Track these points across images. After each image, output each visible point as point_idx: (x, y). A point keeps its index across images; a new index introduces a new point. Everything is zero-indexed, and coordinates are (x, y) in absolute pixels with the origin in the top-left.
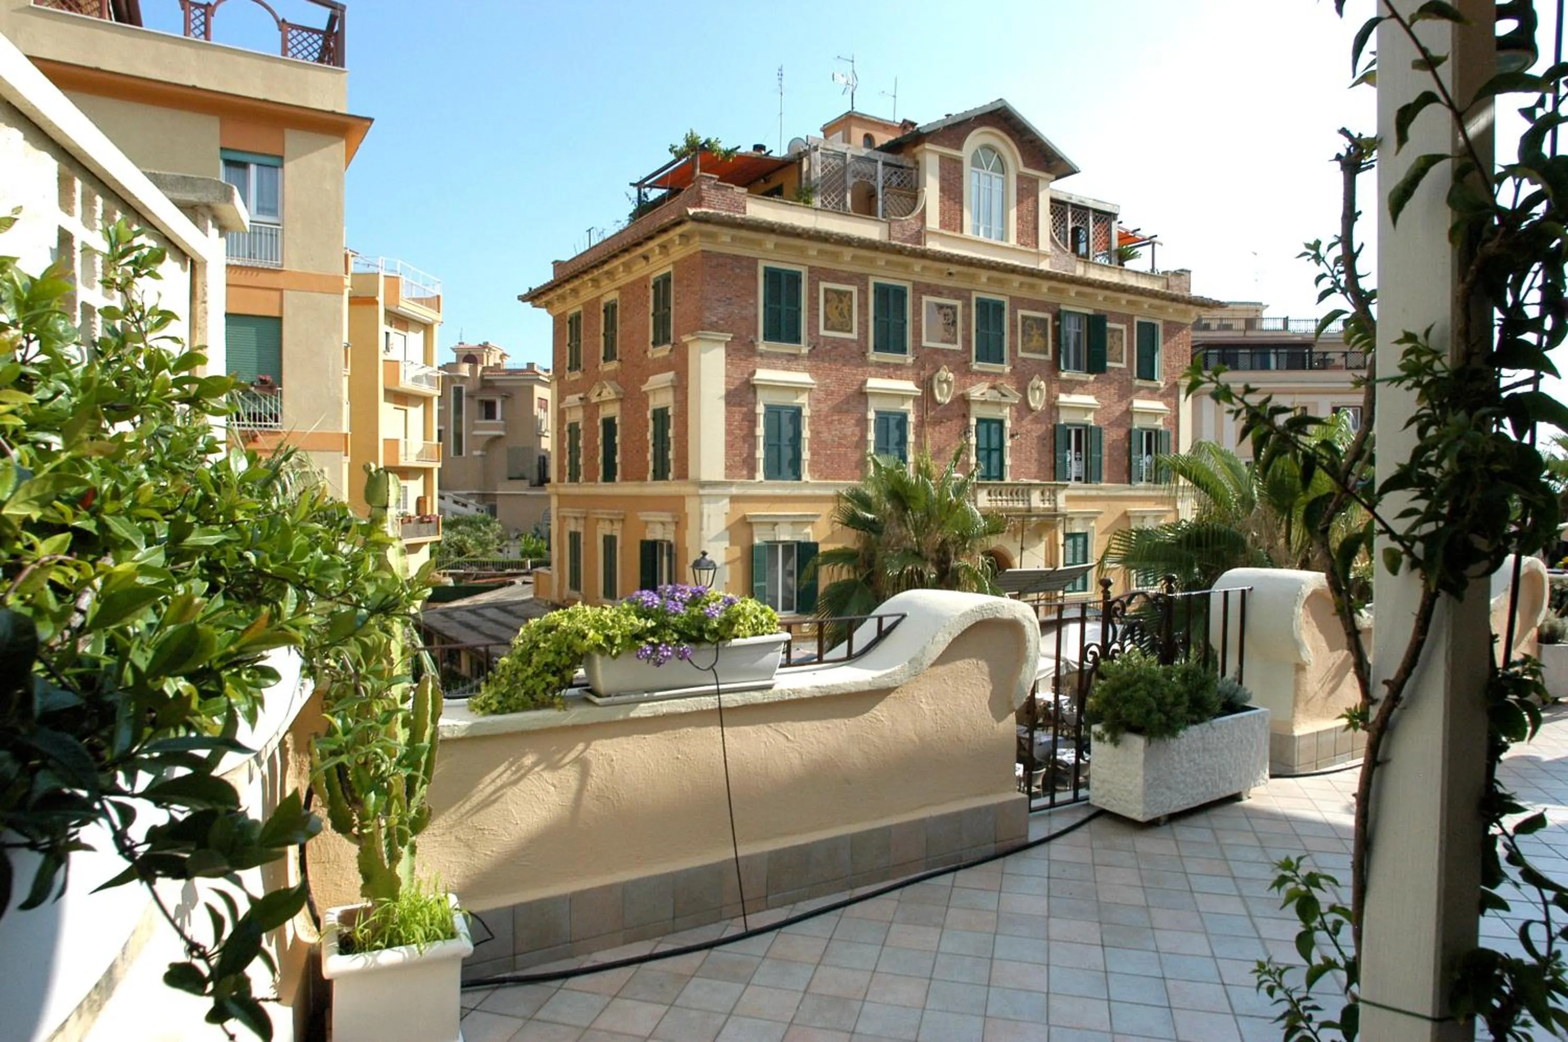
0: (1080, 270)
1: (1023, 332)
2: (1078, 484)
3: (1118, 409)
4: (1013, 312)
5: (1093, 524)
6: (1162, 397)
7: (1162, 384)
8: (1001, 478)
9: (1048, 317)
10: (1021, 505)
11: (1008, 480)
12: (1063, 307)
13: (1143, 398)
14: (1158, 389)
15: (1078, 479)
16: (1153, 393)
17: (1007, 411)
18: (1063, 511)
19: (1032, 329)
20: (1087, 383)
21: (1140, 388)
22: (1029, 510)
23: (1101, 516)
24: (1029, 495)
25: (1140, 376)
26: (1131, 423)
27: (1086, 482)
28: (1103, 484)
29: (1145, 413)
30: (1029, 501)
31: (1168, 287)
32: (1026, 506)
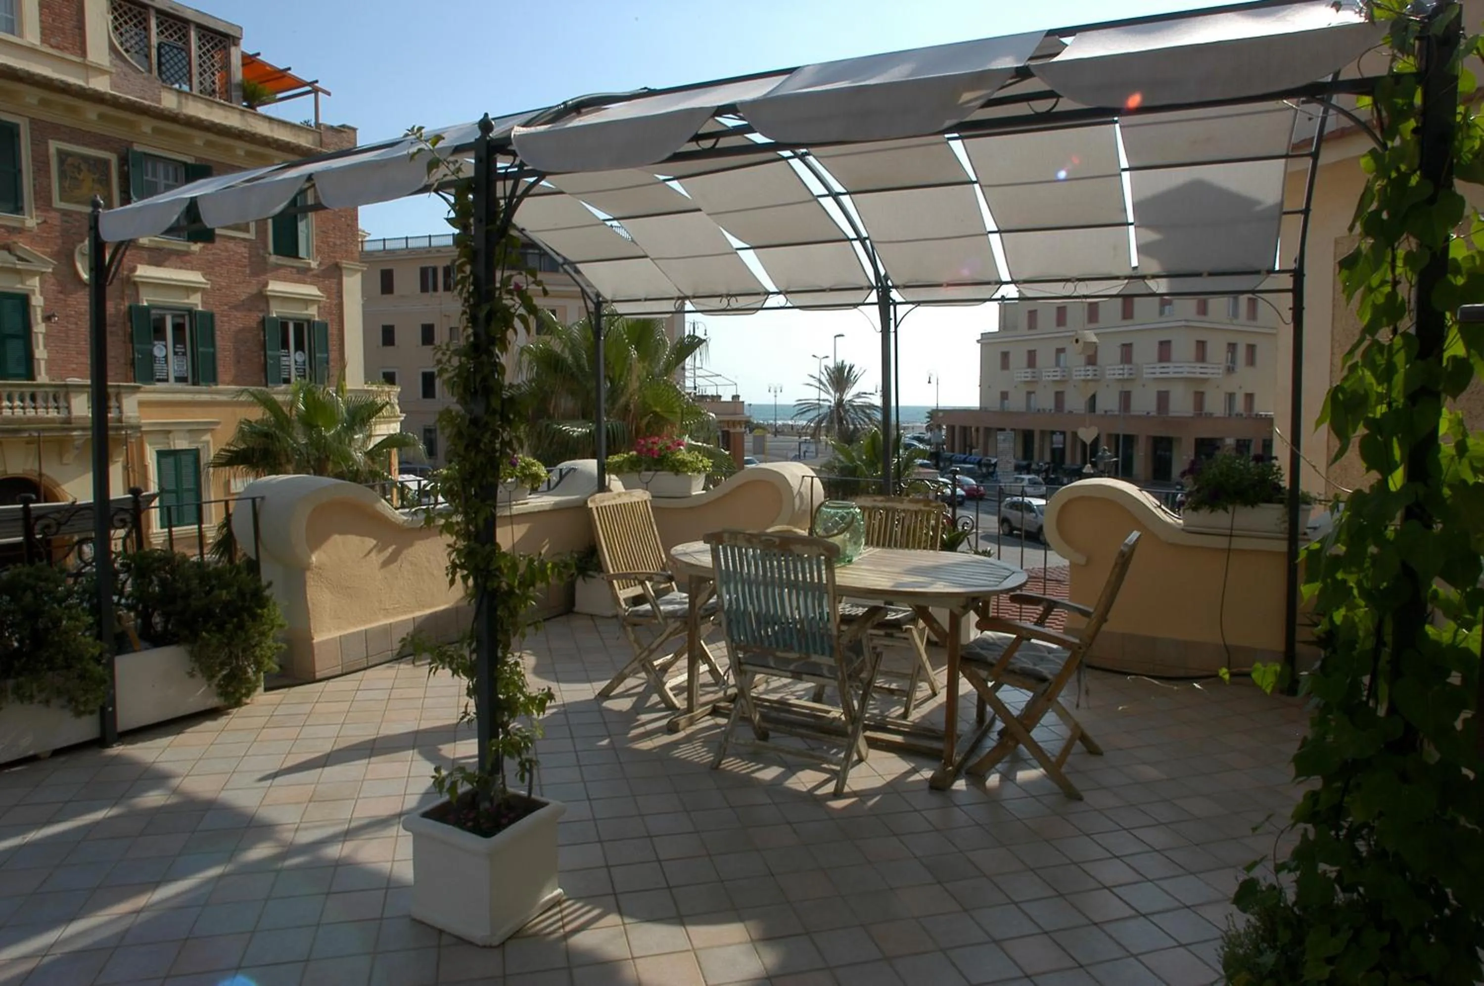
0: (169, 101)
1: (62, 175)
2: (180, 386)
3: (244, 292)
4: (39, 144)
5: (207, 437)
6: (316, 278)
7: (314, 264)
8: (30, 374)
9: (113, 158)
10: (53, 414)
11: (42, 377)
12: (137, 148)
13: (285, 279)
14: (308, 269)
15: (180, 379)
16: (303, 275)
17: (36, 282)
18: (133, 421)
19: (80, 171)
20: (187, 253)
21: (278, 267)
22: (68, 421)
23: (219, 427)
24: (68, 401)
25: (278, 251)
26: (267, 310)
27: (194, 384)
28: (220, 387)
29: (286, 299)
30: (68, 408)
31: (321, 143)
32: (63, 414)
